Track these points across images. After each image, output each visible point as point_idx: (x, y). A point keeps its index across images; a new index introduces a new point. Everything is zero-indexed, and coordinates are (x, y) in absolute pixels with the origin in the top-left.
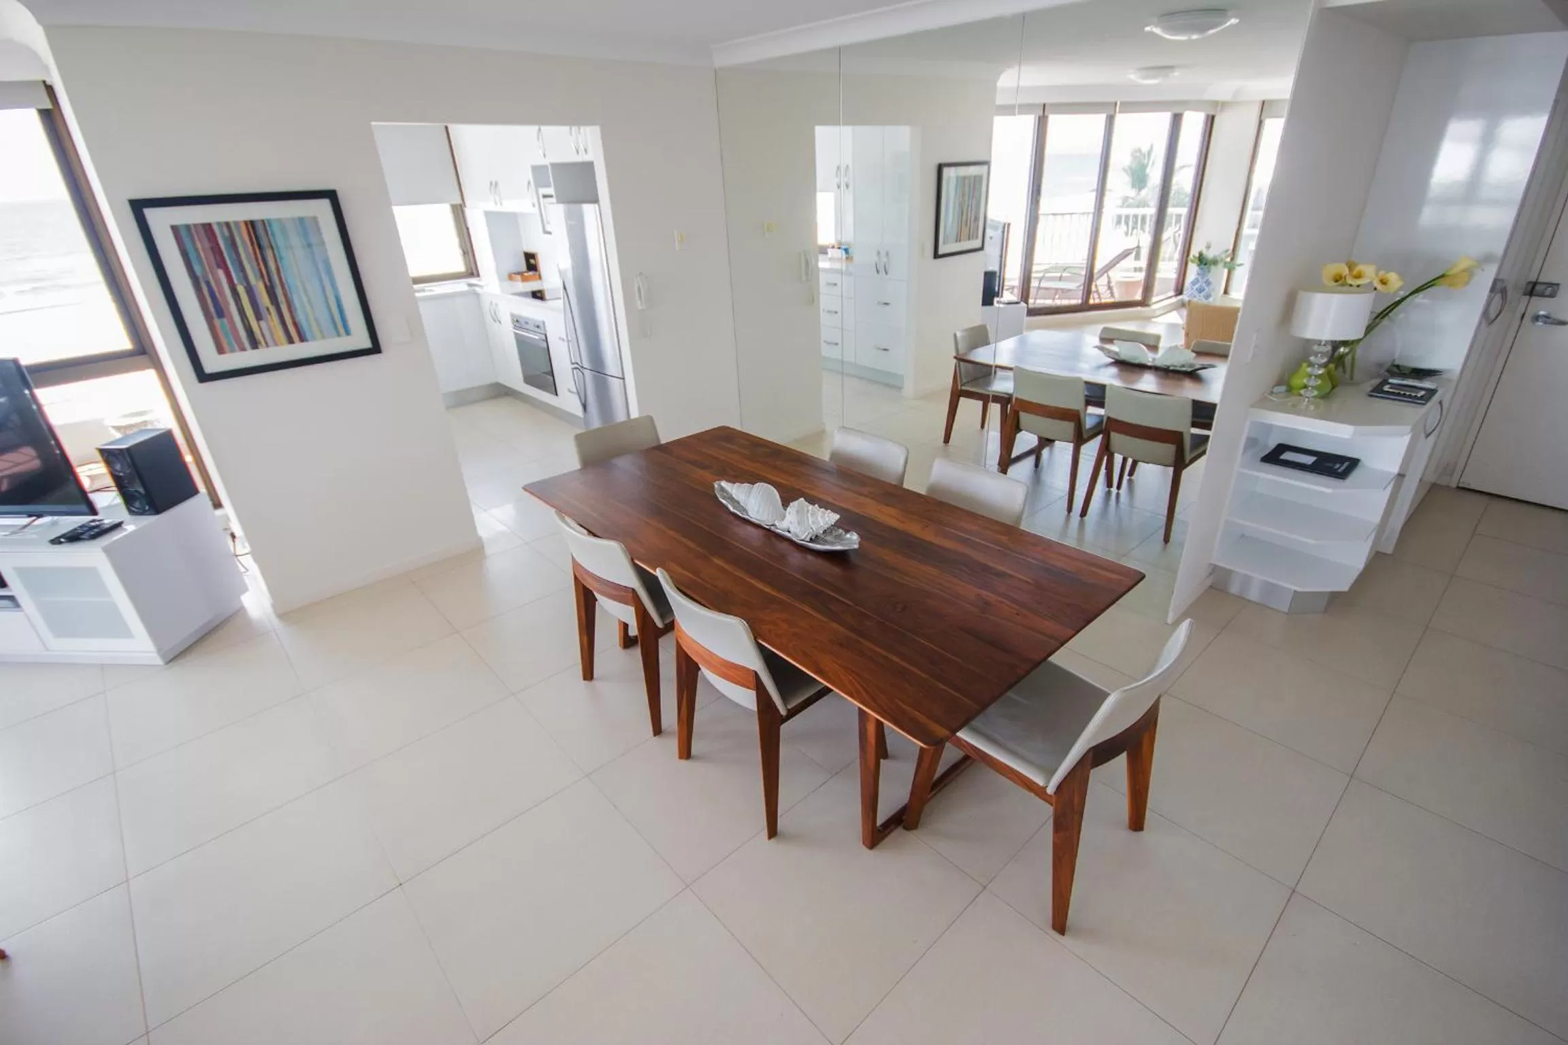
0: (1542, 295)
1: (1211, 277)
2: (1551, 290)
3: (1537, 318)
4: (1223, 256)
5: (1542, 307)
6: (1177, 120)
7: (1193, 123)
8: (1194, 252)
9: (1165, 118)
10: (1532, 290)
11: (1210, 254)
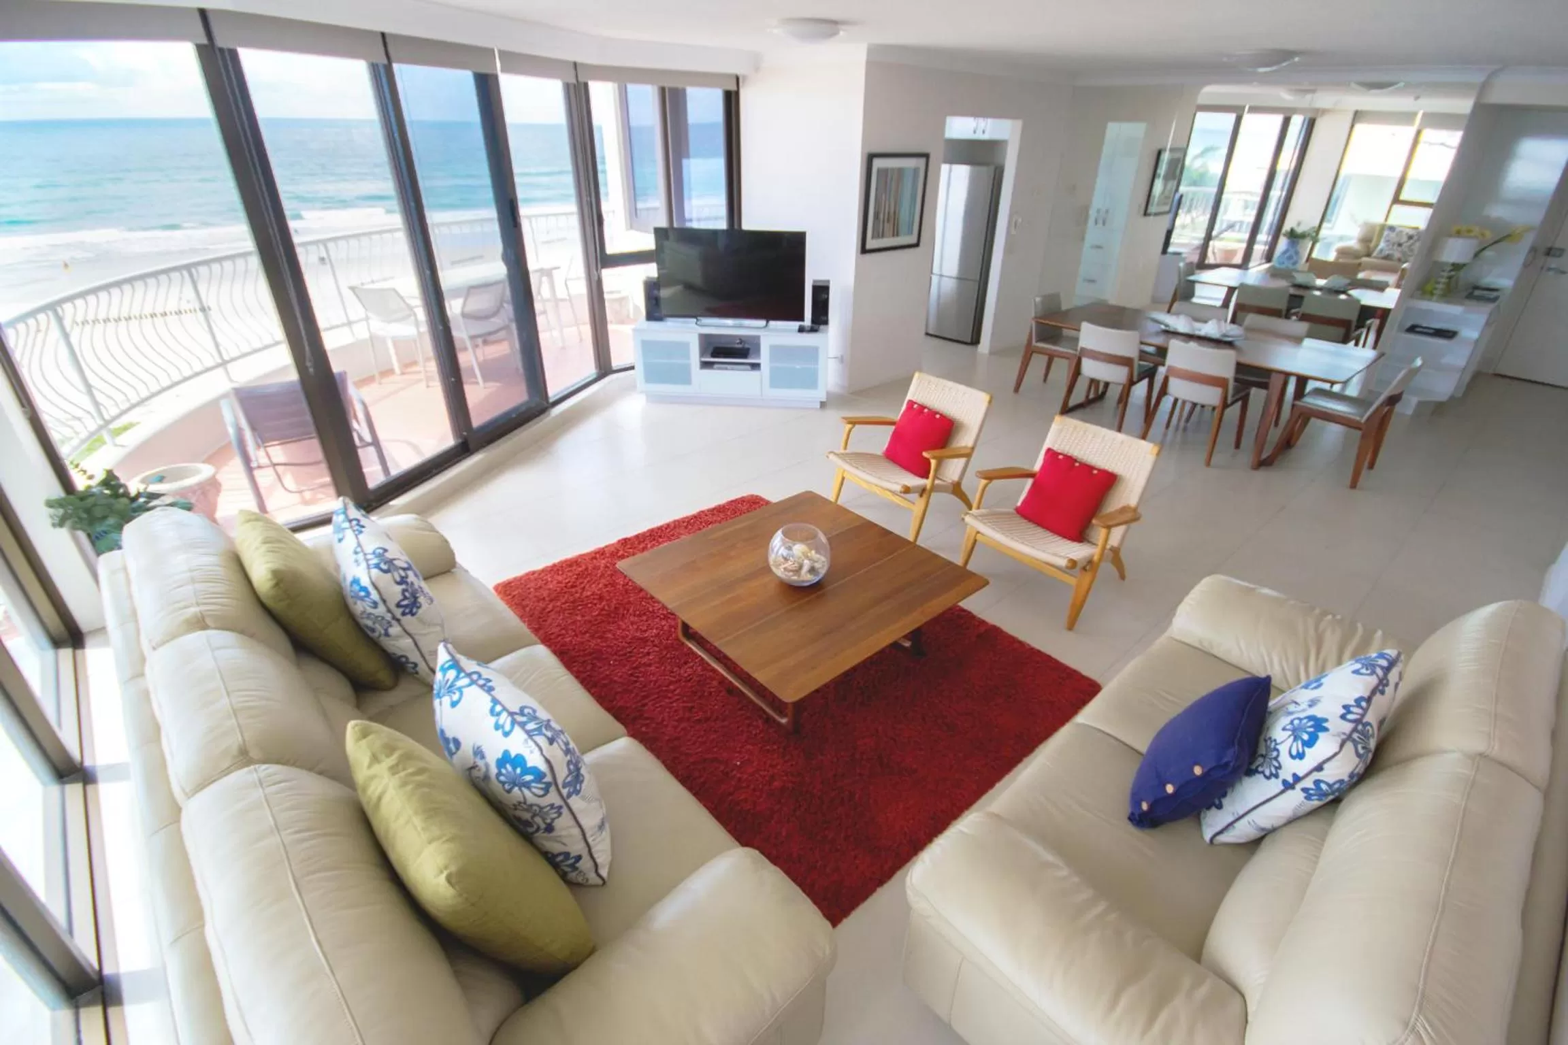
0: (1554, 256)
1: (1299, 248)
2: (1560, 252)
3: (1549, 269)
4: (1311, 232)
5: (1553, 262)
6: (1286, 123)
7: (1297, 122)
8: (1287, 227)
9: (1278, 119)
10: (1549, 252)
11: (1299, 230)
